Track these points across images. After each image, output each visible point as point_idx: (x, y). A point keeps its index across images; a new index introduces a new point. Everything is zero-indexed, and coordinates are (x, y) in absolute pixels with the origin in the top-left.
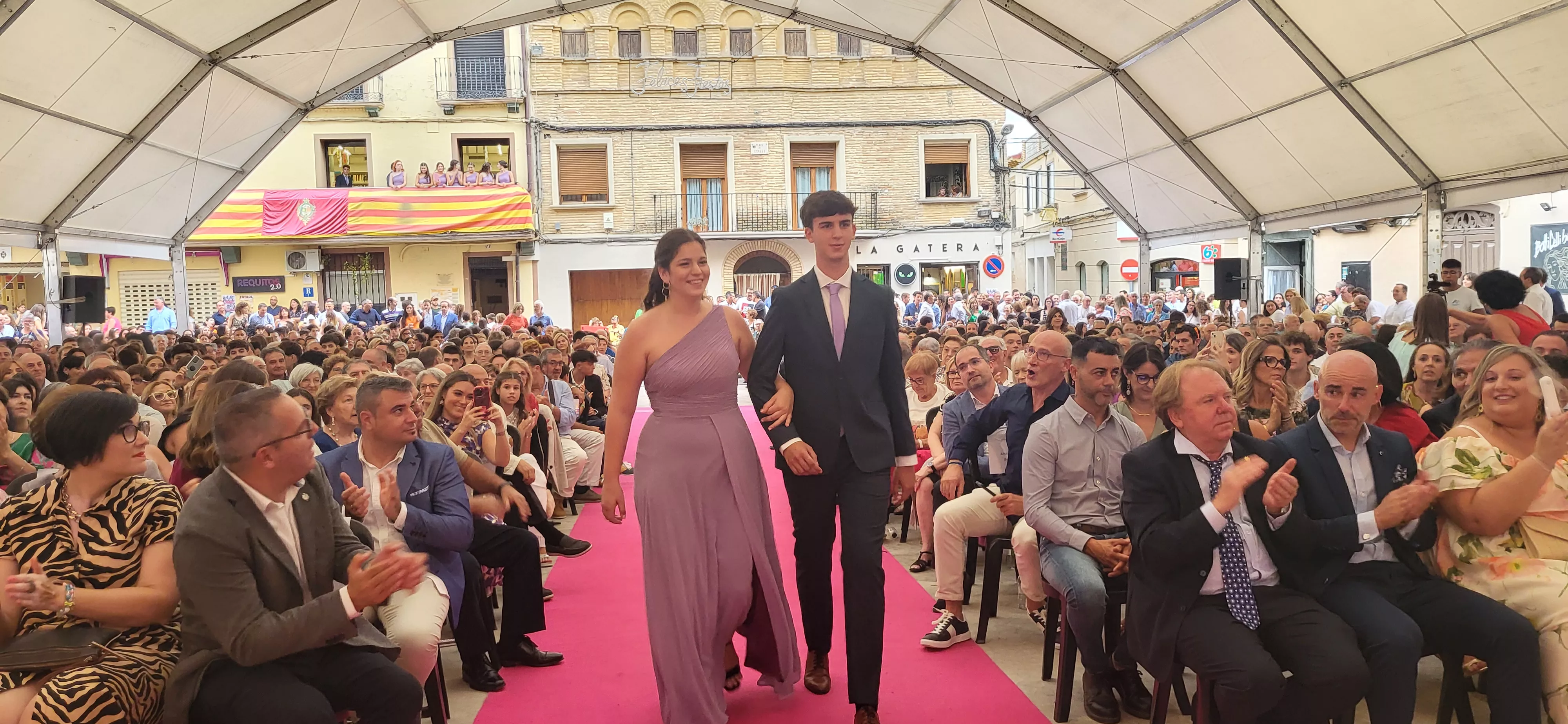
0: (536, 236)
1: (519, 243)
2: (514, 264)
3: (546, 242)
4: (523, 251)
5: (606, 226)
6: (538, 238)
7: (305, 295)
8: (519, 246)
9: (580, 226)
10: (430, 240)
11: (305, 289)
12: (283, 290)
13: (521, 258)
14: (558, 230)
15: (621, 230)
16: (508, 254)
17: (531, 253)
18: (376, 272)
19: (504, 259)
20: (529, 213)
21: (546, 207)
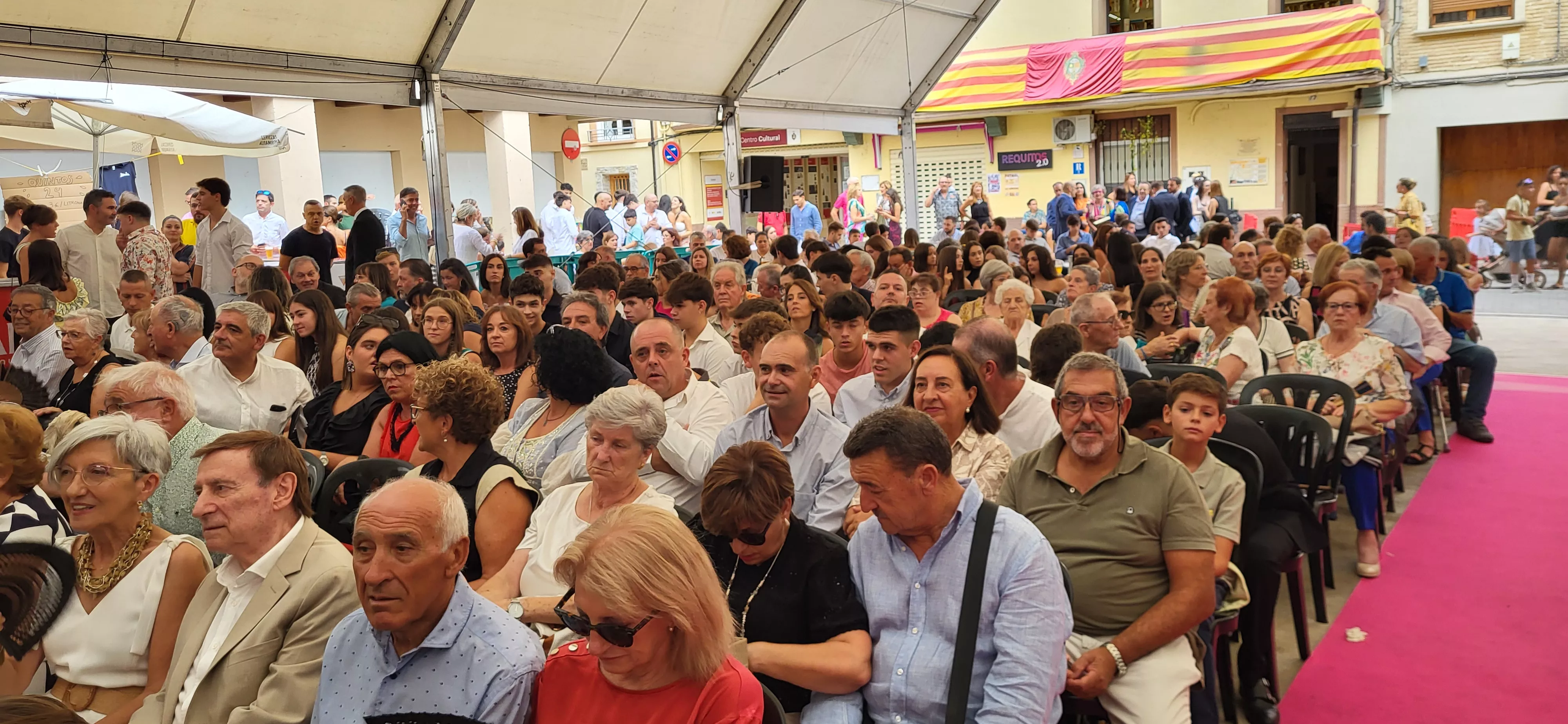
0: (1386, 77)
1: (1359, 90)
2: (1350, 121)
3: (1404, 86)
4: (1364, 102)
5: (1507, 56)
6: (1389, 80)
7: (1075, 172)
8: (1359, 94)
9: (1462, 59)
10: (1228, 93)
11: (1075, 165)
12: (1050, 166)
13: (1361, 112)
14: (1423, 68)
15: (1532, 59)
16: (1341, 107)
17: (1378, 104)
18: (1158, 140)
19: (1336, 114)
20: (1378, 44)
21: (1406, 34)
